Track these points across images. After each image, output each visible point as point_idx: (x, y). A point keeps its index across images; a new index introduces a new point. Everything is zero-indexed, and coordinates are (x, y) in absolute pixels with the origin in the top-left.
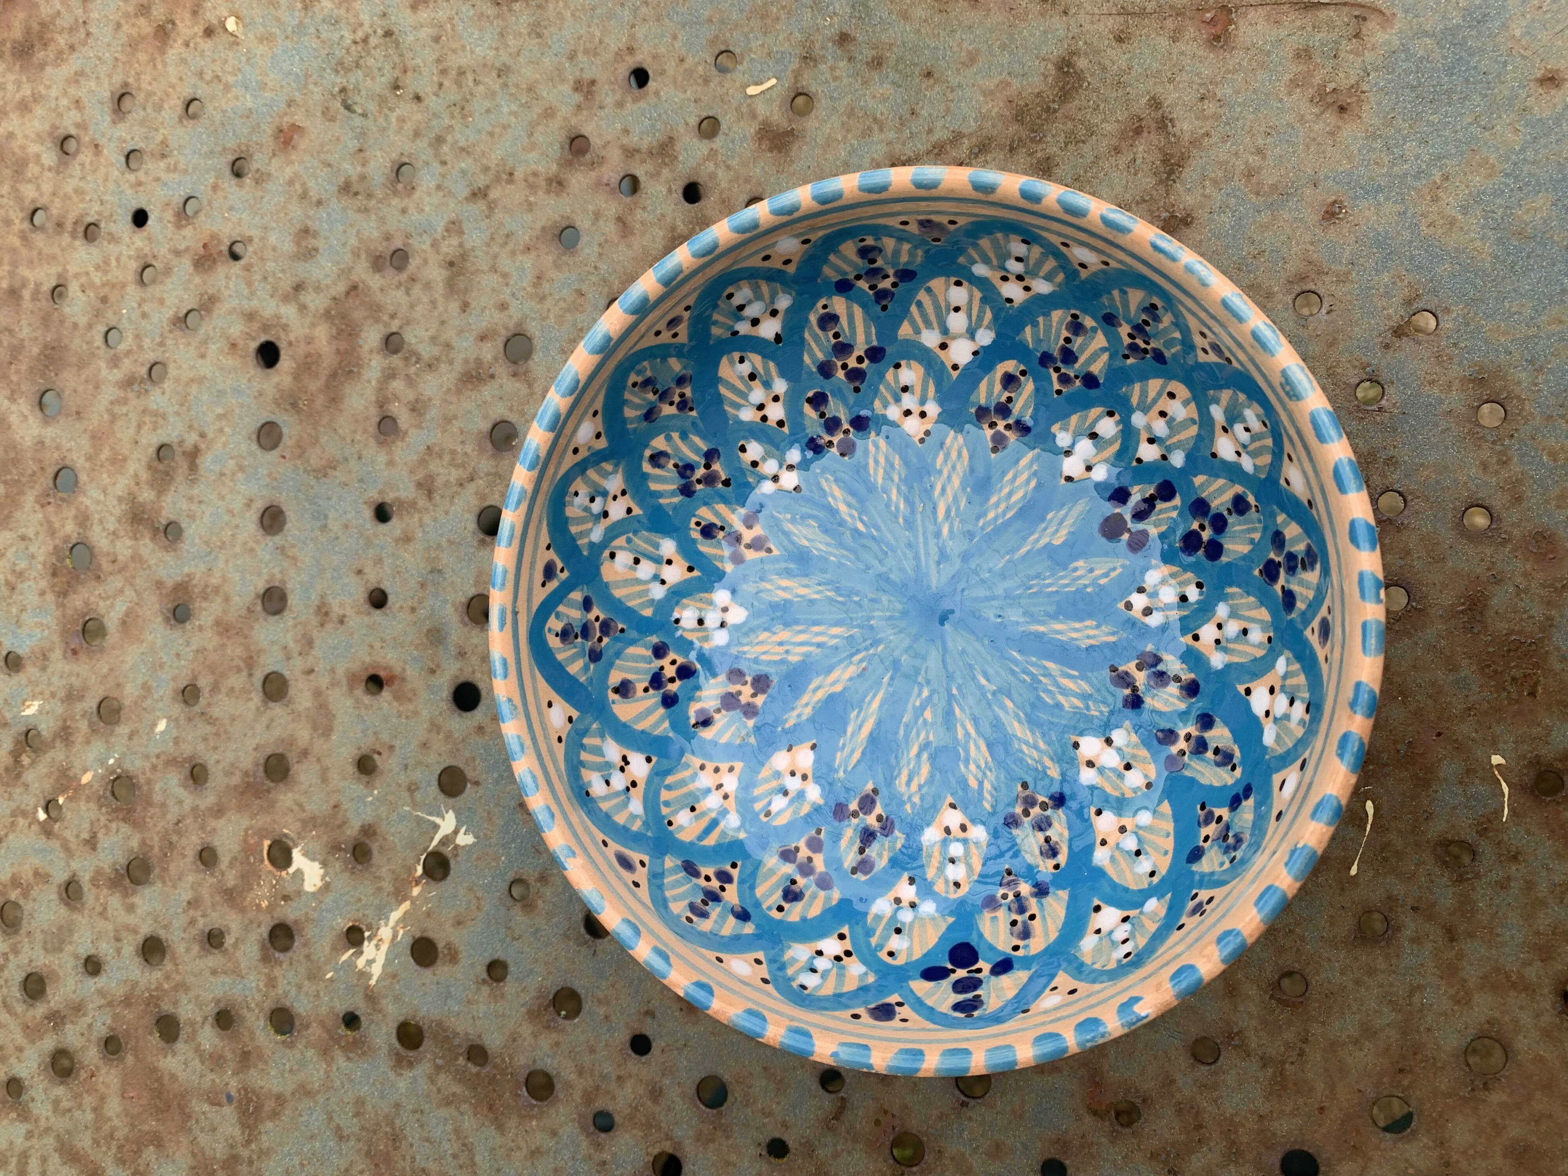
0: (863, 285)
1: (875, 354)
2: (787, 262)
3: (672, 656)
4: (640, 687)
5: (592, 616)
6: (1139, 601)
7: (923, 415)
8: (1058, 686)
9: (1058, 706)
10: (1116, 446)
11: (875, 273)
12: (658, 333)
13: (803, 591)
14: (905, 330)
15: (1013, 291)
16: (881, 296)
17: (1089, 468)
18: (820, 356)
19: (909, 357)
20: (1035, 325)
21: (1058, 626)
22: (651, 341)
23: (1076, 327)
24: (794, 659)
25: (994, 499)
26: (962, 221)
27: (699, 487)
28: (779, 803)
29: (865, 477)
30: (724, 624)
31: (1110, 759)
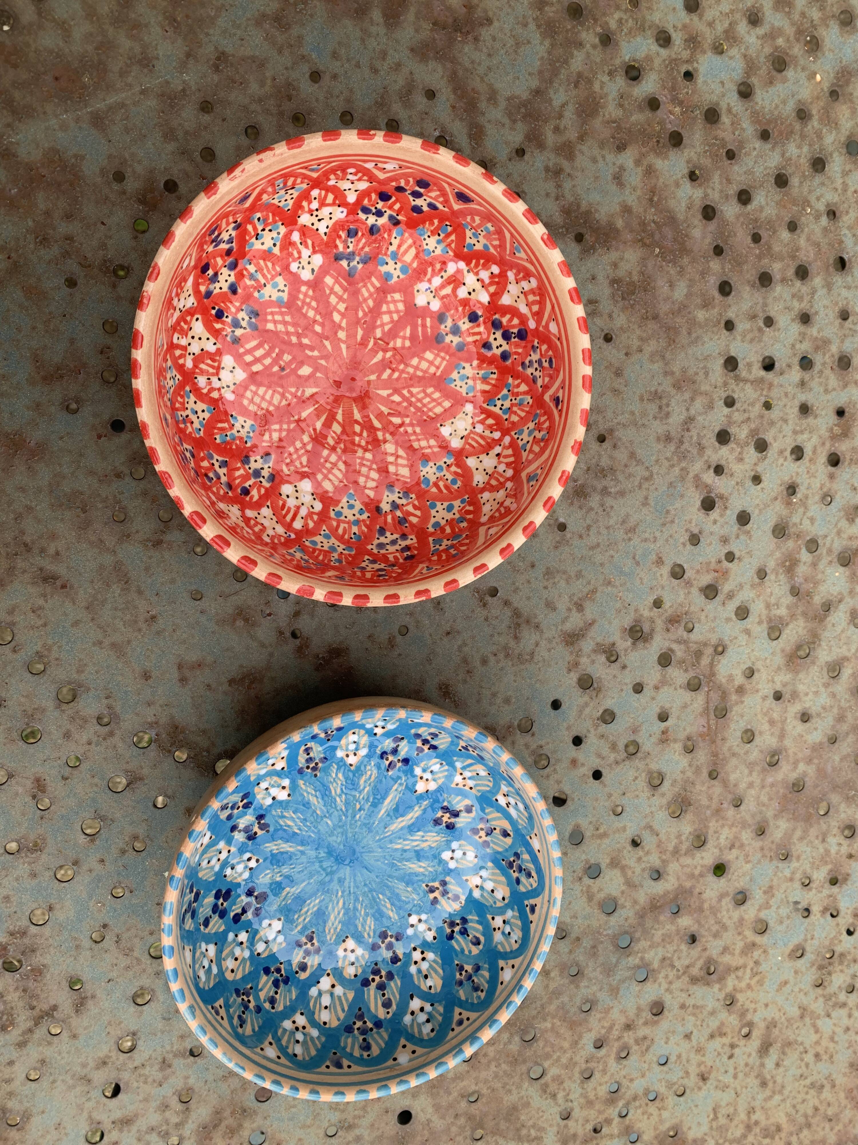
0: (370, 1025)
1: (366, 983)
2: (404, 1046)
3: (481, 840)
4: (498, 832)
6: (253, 864)
7: (345, 950)
8: (294, 821)
9: (295, 812)
10: (257, 937)
11: (364, 1031)
12: (468, 1019)
13: (411, 865)
14: (351, 995)
15: (301, 1020)
16: (361, 1017)
17: (270, 925)
18: (392, 984)
19: (350, 981)
20: (291, 1000)
21: (291, 850)
22: (472, 1015)
23: (272, 1001)
24: (420, 833)
25: (315, 909)
26: (323, 1069)
27: (458, 921)
28: (436, 768)
29: (376, 919)
30: (453, 851)
31: (274, 791)
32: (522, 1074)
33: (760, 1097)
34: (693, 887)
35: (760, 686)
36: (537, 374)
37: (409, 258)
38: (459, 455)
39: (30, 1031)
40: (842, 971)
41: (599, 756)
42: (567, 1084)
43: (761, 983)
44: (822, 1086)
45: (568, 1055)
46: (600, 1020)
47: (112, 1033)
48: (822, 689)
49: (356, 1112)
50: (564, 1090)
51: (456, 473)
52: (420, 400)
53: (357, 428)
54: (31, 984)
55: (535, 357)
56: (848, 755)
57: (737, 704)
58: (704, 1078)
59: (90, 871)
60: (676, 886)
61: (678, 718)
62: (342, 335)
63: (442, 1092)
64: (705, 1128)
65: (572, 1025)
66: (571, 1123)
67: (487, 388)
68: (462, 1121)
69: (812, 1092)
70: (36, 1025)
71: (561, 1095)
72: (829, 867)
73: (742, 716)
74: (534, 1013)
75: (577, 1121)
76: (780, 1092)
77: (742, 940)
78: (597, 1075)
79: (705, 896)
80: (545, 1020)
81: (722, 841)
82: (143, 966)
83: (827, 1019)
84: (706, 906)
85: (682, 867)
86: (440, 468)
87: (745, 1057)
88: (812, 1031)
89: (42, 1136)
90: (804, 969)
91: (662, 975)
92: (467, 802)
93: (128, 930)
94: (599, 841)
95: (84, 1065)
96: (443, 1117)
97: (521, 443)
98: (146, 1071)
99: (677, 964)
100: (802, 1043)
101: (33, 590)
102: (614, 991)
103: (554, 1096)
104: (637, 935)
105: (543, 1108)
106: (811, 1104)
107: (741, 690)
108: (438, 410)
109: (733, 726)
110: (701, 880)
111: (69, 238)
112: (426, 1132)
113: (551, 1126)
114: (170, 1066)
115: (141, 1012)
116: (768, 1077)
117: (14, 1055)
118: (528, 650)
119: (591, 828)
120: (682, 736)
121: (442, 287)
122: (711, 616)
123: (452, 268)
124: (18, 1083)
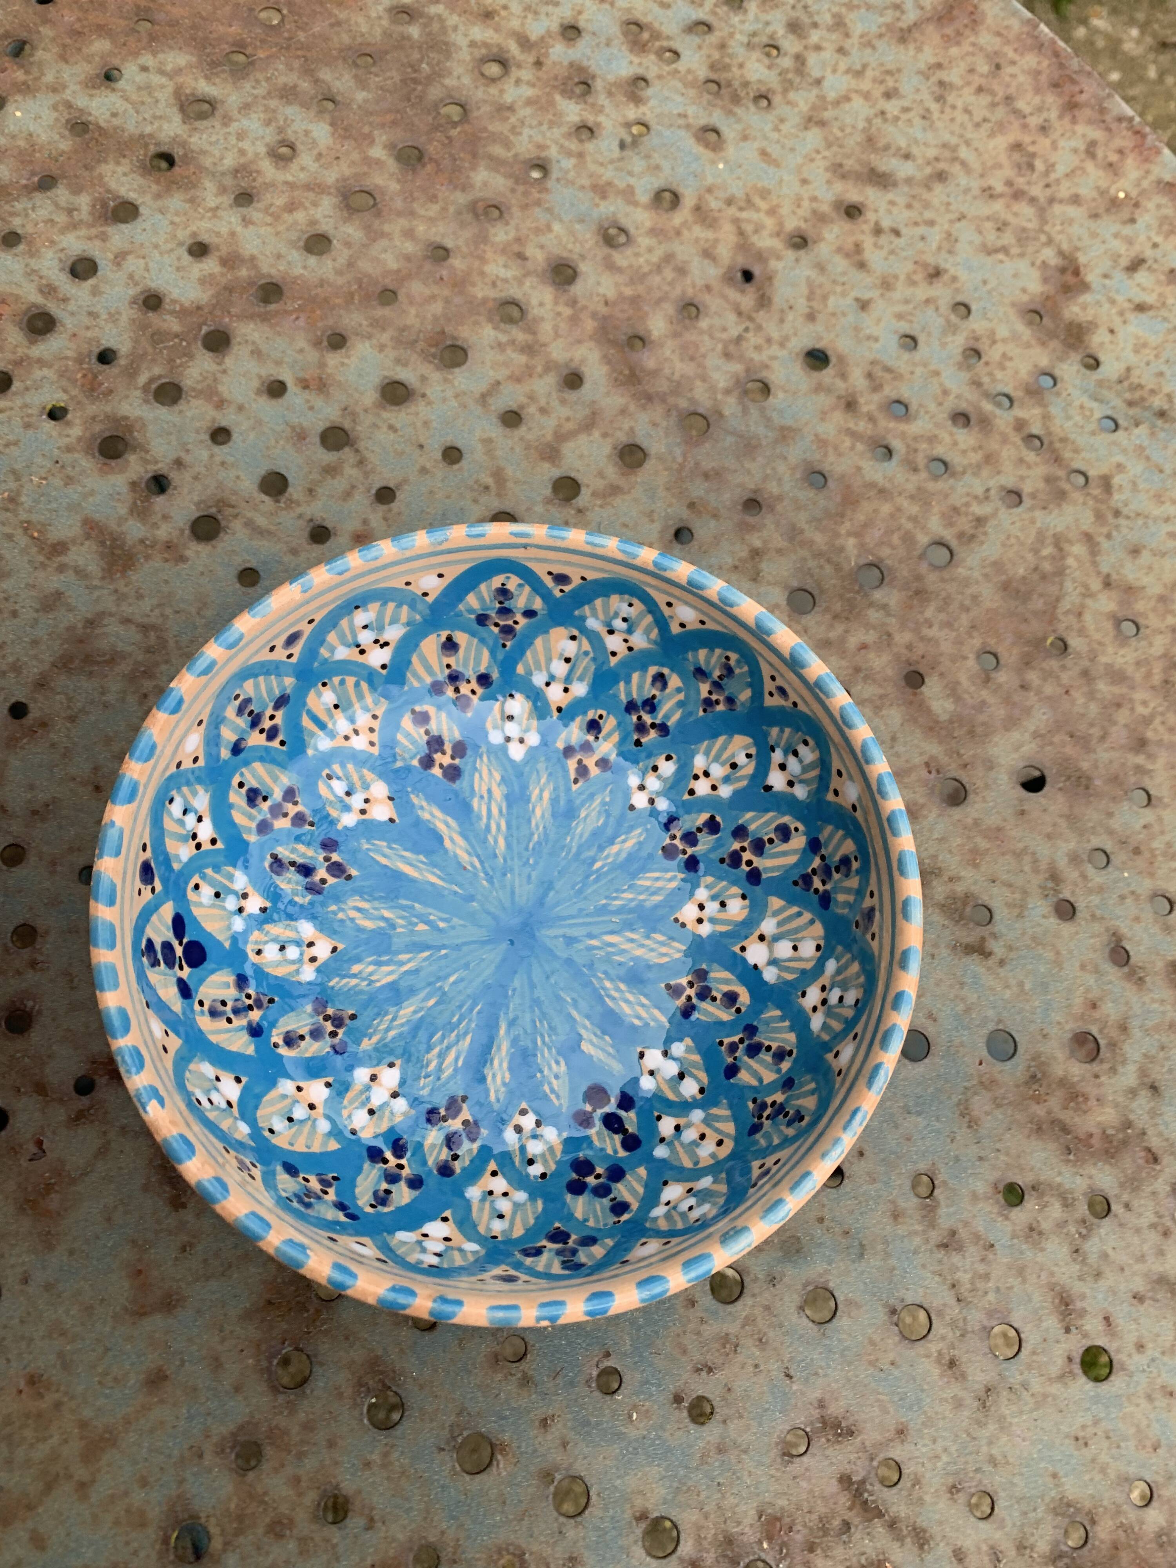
0: (817, 862)
1: (754, 876)
2: (836, 793)
3: (479, 691)
4: (452, 661)
5: (519, 617)
6: (528, 1122)
7: (700, 921)
8: (448, 1048)
9: (429, 1049)
10: (671, 1096)
11: (826, 872)
12: (773, 678)
13: (538, 812)
14: (776, 902)
15: (813, 996)
16: (806, 880)
17: (652, 1073)
18: (752, 827)
19: (752, 907)
20: (782, 1019)
21: (505, 1047)
22: (766, 672)
23: (781, 1055)
24: (475, 803)
25: (622, 986)
26: (875, 944)
27: (634, 718)
28: (339, 787)
29: (643, 869)
30: (508, 739)
31: (379, 1096)
32: (943, 580)
33: (963, 181)
34: (594, 315)
35: (224, 230)
39: (892, 1525)
40: (741, 66)
41: (348, 495)
42: (957, 499)
43: (764, 193)
44: (941, 83)
45: (906, 504)
46: (840, 455)
47: (891, 1356)
48: (234, 127)
49: (1027, 868)
50: (967, 505)
54: (799, 1537)
56: (356, 77)
57: (255, 267)
58: (936, 274)
59: (564, 1445)
60: (592, 344)
61: (278, 363)
63: (982, 718)
64: (1023, 266)
65: (850, 500)
66: (1027, 488)
68: (1033, 677)
69: (951, 99)
70: (880, 1515)
71: (977, 510)
72: (558, 97)
73: (279, 256)
74: (828, 569)
75: (1022, 478)
76: (954, 149)
77: (689, 229)
78: (940, 451)
79: (611, 294)
80: (842, 549)
81: (509, 274)
82: (758, 1311)
83: (826, 84)
84: (628, 291)
85: (557, 335)
87: (895, 210)
88: (847, 106)
89: (1103, 1470)
90: (739, 127)
91: (756, 357)
92: (407, 722)
93: (685, 1352)
94: (510, 484)
95: (958, 1404)
96: (1028, 711)
98: (964, 1278)
99: (734, 332)
100: (869, 121)
102: (786, 434)
103: (980, 521)
104: (683, 404)
105: (1003, 537)
106: (972, 99)
107: (230, 261)
109: (298, 271)
110: (582, 302)
112: (1057, 739)
113: (1033, 521)
114: (953, 1233)
115: (850, 1302)
116: (928, 170)
117: (943, 1550)
118: (138, 637)
119: (484, 499)
120: (312, 355)
122: (86, 321)
124: (998, 1535)
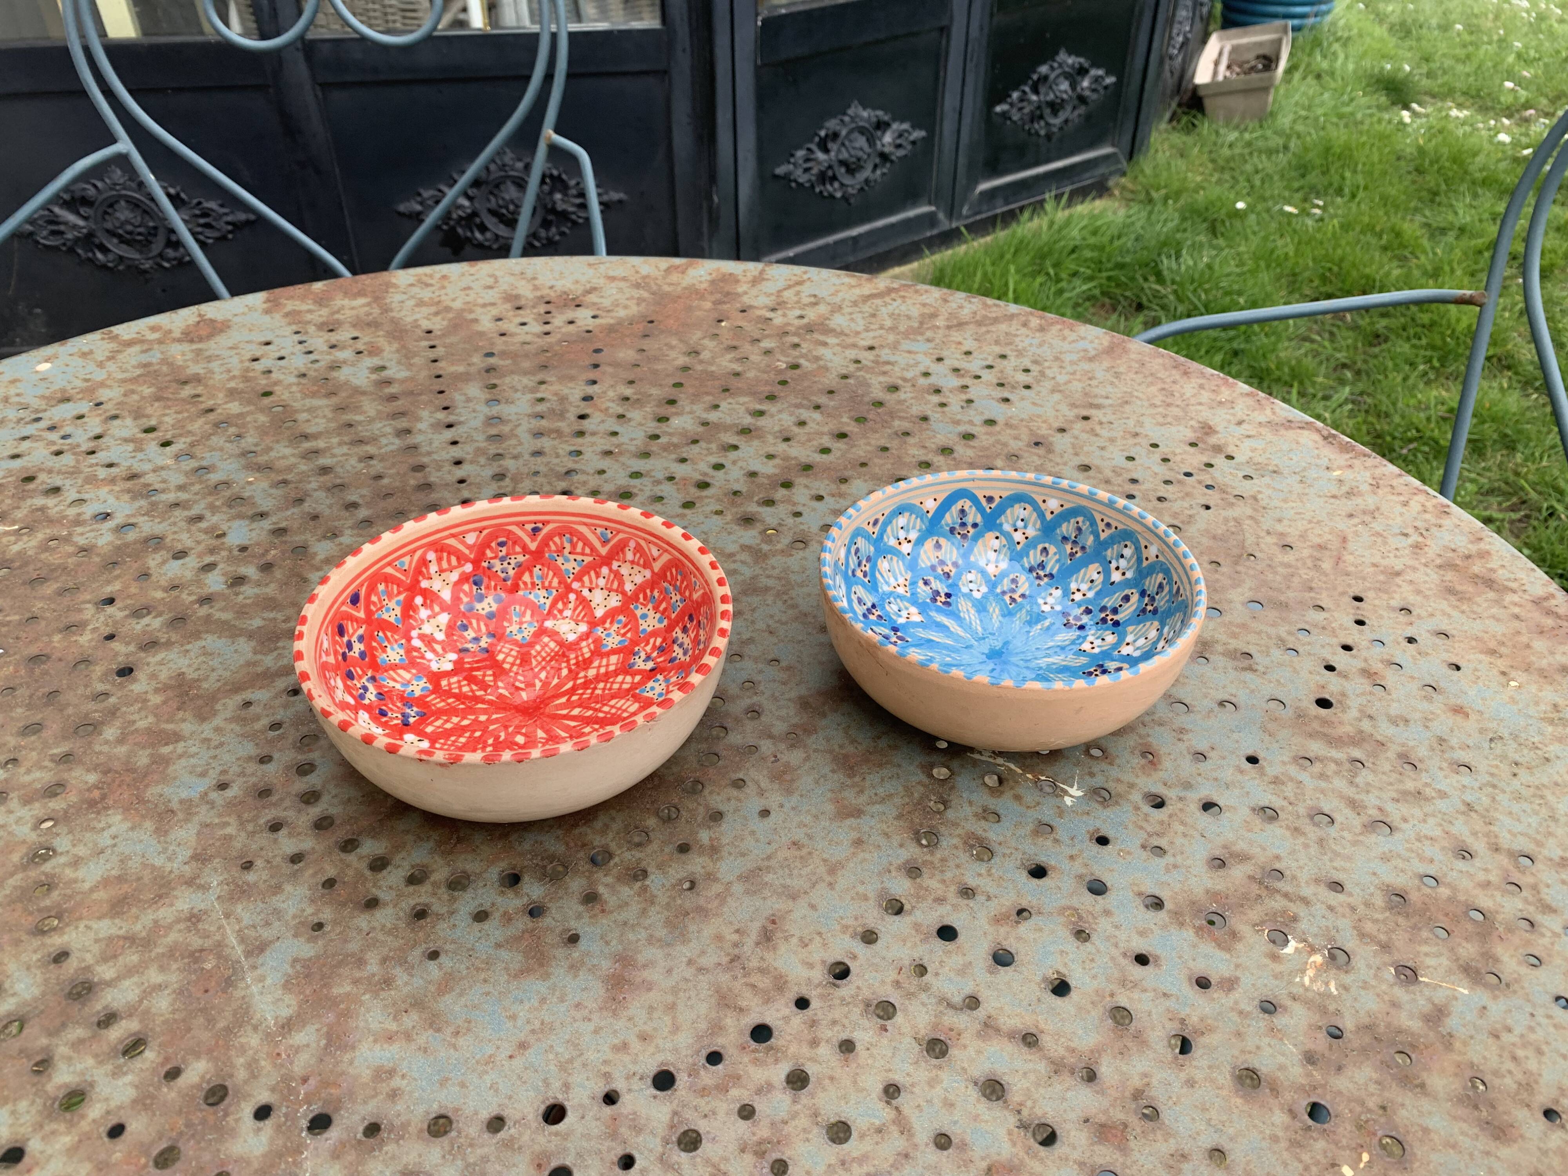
0: (1146, 599)
1: (1116, 624)
2: (1147, 558)
4: (939, 554)
5: (970, 528)
7: (1093, 648)
11: (1152, 600)
12: (1102, 521)
13: (995, 616)
14: (1130, 628)
16: (1143, 610)
18: (1109, 604)
19: (1119, 635)
22: (1098, 518)
24: (962, 614)
27: (1035, 573)
28: (895, 607)
29: (1055, 633)
33: (1139, 403)
35: (780, 450)
36: (513, 562)
37: (407, 676)
38: (593, 623)
39: (1286, 895)
40: (1013, 377)
42: (1176, 510)
43: (1039, 416)
47: (1259, 827)
48: (776, 418)
49: (1264, 637)
50: (1182, 511)
51: (612, 623)
52: (544, 659)
53: (575, 698)
54: (1233, 901)
55: (497, 564)
56: (828, 398)
57: (798, 460)
58: (1136, 435)
59: (1087, 866)
61: (818, 489)
62: (483, 718)
64: (1181, 428)
66: (1212, 503)
67: (529, 613)
71: (1188, 513)
72: (926, 395)
73: (808, 455)
75: (1208, 500)
77: (1005, 431)
83: (1058, 378)
86: (608, 635)
87: (1107, 416)
88: (1071, 384)
90: (1018, 397)
95: (1306, 846)
96: (1243, 581)
97: (578, 568)
98: (1290, 795)
101: (783, 948)
108: (552, 645)
111: (384, 960)
115: (1228, 807)
121: (434, 651)
123: (416, 643)
